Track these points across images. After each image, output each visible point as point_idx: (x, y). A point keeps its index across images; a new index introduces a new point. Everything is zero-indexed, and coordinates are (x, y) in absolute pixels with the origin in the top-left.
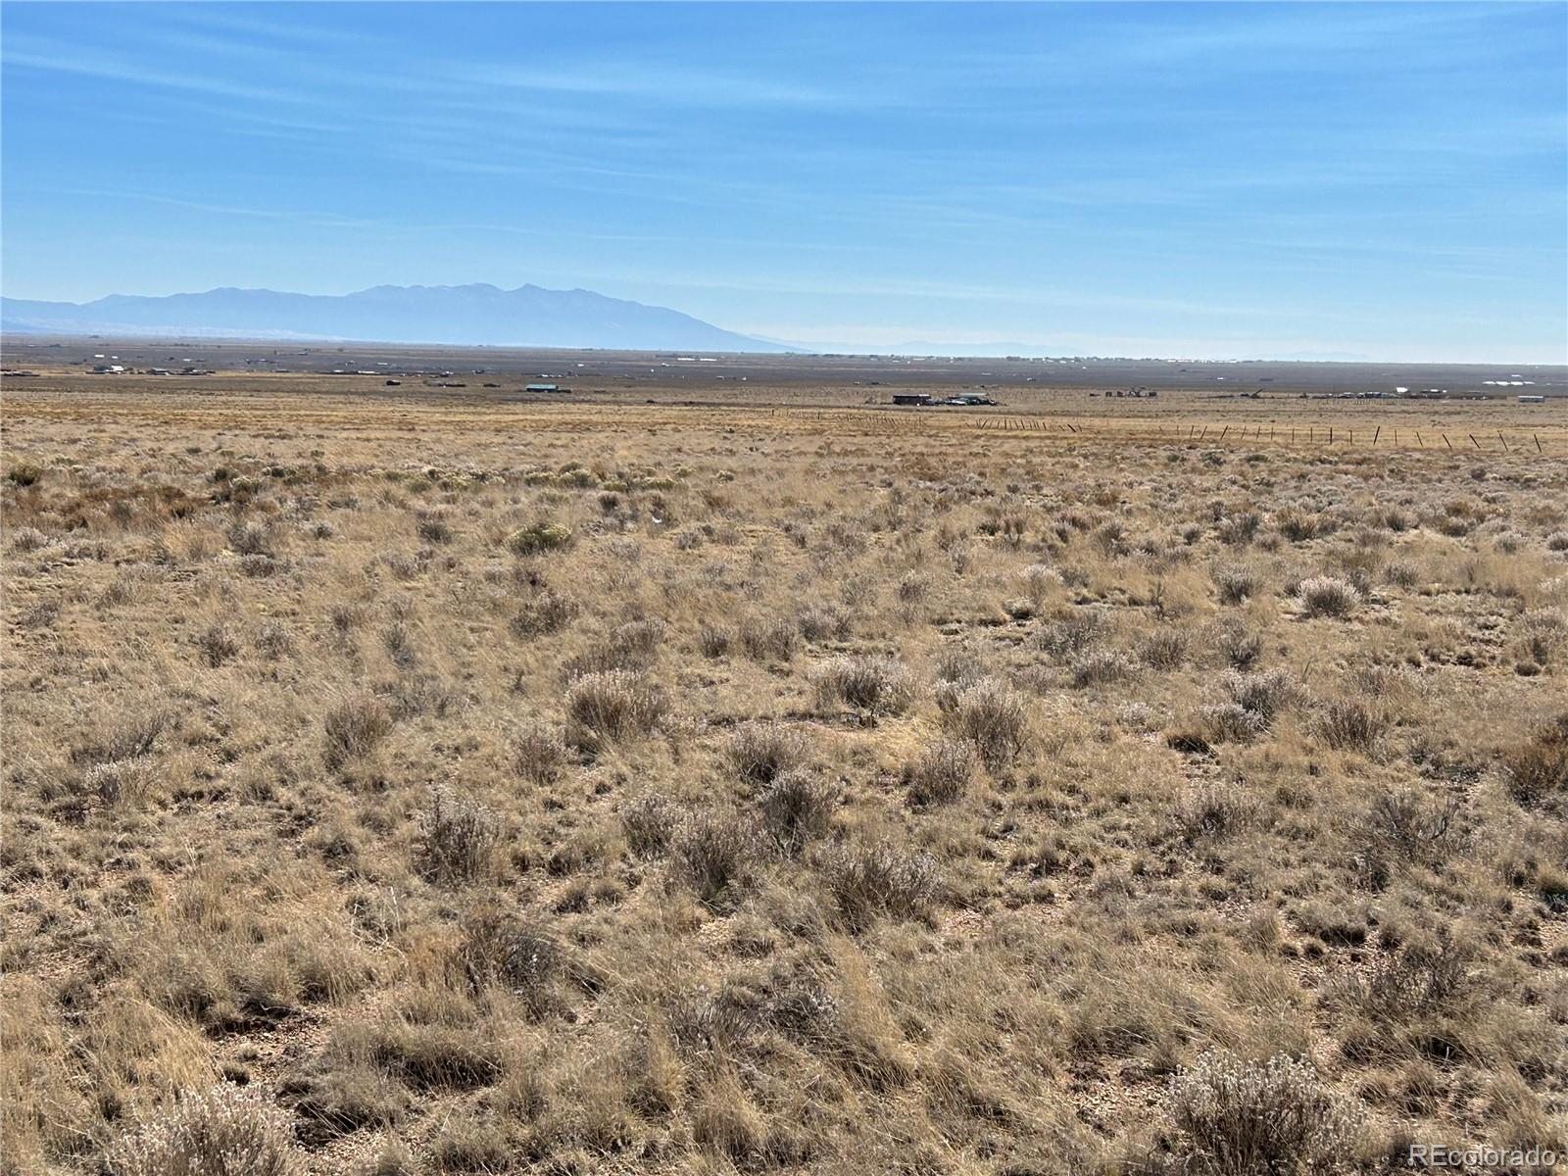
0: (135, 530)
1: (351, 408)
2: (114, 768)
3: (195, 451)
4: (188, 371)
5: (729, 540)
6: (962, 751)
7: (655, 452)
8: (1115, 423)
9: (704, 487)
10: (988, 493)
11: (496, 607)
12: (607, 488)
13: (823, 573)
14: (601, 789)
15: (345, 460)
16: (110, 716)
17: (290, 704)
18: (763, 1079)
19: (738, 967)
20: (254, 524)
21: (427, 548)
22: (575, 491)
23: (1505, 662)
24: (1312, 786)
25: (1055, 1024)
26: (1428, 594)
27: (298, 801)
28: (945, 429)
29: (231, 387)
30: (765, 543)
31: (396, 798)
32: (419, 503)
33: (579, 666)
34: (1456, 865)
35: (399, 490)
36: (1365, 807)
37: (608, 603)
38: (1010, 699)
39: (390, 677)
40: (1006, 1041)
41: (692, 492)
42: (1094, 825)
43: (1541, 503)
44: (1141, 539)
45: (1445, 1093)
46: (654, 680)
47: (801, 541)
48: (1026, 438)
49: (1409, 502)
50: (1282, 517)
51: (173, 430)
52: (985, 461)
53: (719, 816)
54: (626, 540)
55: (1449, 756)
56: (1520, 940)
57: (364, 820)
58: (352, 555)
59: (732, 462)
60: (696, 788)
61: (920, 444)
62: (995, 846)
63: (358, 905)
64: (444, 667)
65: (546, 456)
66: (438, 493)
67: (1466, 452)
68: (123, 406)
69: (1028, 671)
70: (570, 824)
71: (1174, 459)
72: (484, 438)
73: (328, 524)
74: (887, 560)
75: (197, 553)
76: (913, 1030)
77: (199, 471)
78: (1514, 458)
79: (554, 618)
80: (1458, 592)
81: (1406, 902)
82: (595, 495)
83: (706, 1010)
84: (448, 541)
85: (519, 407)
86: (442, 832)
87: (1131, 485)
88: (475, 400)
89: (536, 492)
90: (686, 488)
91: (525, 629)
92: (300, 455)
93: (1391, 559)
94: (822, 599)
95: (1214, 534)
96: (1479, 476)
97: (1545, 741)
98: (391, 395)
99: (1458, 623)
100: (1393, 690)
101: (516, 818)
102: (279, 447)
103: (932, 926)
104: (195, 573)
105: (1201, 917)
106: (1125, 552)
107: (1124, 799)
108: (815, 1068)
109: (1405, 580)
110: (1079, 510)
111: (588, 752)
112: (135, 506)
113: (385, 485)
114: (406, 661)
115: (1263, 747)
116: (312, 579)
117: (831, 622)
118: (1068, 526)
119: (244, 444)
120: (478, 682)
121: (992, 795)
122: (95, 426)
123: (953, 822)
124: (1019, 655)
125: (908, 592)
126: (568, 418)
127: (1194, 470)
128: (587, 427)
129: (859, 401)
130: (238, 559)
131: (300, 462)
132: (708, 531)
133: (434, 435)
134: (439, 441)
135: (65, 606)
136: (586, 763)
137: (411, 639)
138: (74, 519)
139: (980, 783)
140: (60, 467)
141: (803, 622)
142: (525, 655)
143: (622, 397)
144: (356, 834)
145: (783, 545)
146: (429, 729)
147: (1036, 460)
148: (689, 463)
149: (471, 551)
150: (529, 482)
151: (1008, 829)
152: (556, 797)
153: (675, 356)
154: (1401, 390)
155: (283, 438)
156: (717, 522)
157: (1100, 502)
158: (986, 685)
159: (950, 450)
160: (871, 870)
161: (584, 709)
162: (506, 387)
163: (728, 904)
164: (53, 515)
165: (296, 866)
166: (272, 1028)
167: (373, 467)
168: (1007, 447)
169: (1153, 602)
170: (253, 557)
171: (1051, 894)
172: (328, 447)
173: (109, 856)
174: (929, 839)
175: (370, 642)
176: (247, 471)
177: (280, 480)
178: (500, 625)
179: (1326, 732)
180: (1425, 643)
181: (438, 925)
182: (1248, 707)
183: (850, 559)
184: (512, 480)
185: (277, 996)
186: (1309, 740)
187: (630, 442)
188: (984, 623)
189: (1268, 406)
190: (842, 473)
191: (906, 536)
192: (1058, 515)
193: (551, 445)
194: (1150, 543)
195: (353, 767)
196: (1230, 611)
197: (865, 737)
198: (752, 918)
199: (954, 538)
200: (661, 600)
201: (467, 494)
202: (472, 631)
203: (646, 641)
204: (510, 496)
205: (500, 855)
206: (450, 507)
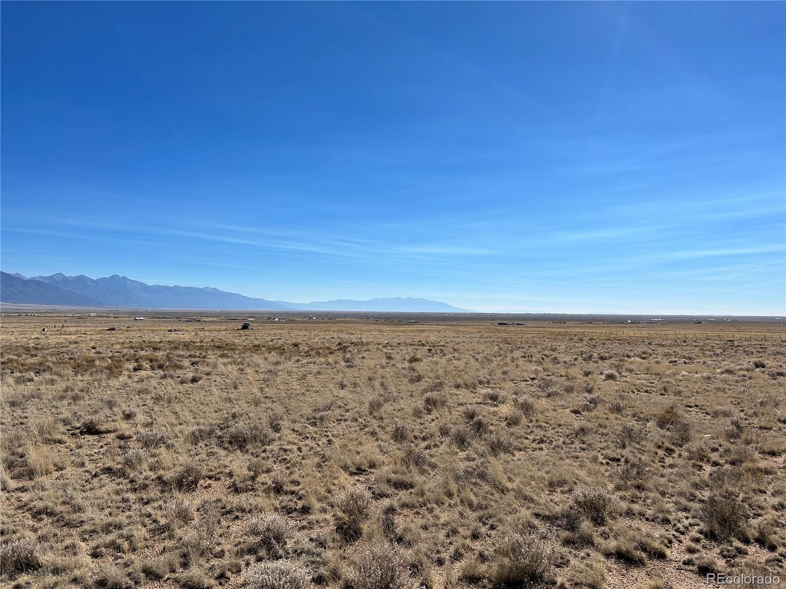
0: (321, 357)
1: (367, 327)
2: (323, 413)
3: (333, 338)
4: (330, 319)
5: (459, 359)
6: (520, 413)
7: (440, 337)
8: (555, 330)
9: (452, 346)
10: (523, 348)
11: (405, 376)
12: (429, 346)
13: (483, 368)
14: (433, 420)
15: (367, 340)
16: (321, 402)
17: (360, 398)
18: (475, 490)
19: (468, 463)
20: (348, 355)
21: (388, 361)
22: (421, 347)
23: (657, 392)
24: (607, 423)
25: (544, 479)
26: (637, 374)
27: (364, 422)
28: (512, 331)
29: (340, 322)
30: (468, 360)
31: (386, 421)
32: (385, 350)
33: (425, 391)
34: (644, 443)
35: (380, 347)
36: (620, 428)
37: (431, 375)
38: (531, 400)
39: (382, 392)
40: (533, 483)
41: (449, 347)
42: (553, 431)
43: (666, 351)
44: (562, 360)
45: (640, 498)
46: (443, 394)
47: (477, 360)
48: (532, 334)
49: (632, 350)
50: (599, 354)
51: (327, 333)
52: (522, 339)
53: (461, 427)
54: (435, 359)
55: (642, 415)
56: (660, 461)
57: (379, 427)
58: (372, 363)
59: (459, 340)
60: (455, 421)
61: (505, 335)
62: (528, 436)
63: (379, 446)
64: (394, 390)
65: (414, 338)
66: (389, 348)
67: (647, 337)
68: (316, 327)
69: (535, 393)
70: (426, 428)
71: (571, 339)
72: (399, 334)
73: (365, 355)
74: (498, 365)
75: (336, 363)
76: (510, 479)
77: (334, 343)
78: (659, 339)
79: (419, 379)
80: (645, 374)
81: (631, 452)
82: (426, 348)
83: (461, 473)
84: (392, 359)
85: (407, 326)
86: (398, 429)
87: (559, 346)
88: (396, 325)
89: (412, 347)
90: (448, 346)
91: (412, 381)
92: (357, 339)
93: (627, 365)
94: (483, 374)
95: (581, 358)
96: (650, 344)
97: (667, 412)
98: (377, 324)
99: (644, 382)
100: (628, 399)
101: (414, 427)
102: (352, 337)
103: (514, 455)
104: (336, 367)
105: (580, 454)
106: (559, 363)
107: (560, 425)
108: (487, 488)
109: (631, 371)
110: (546, 352)
111: (429, 411)
112: (321, 351)
113: (377, 346)
114: (385, 389)
115: (594, 413)
116: (362, 369)
117: (486, 380)
118: (544, 356)
119: (344, 336)
120: (402, 394)
121: (527, 424)
122: (310, 332)
123: (518, 430)
124: (533, 389)
125: (504, 373)
126: (418, 329)
127: (576, 342)
128: (423, 331)
129: (489, 324)
130: (345, 364)
131: (357, 340)
132: (454, 357)
133: (387, 333)
134: (388, 335)
135: (308, 375)
136: (429, 414)
137: (386, 383)
138: (307, 354)
139: (524, 421)
140: (303, 342)
141: (479, 380)
142: (413, 387)
143: (431, 324)
144: (378, 429)
145: (472, 360)
146: (391, 405)
147: (535, 339)
148: (448, 340)
149: (398, 362)
150: (410, 345)
151: (531, 432)
152: (422, 422)
153: (444, 313)
154: (629, 321)
155: (352, 334)
156: (456, 355)
157: (552, 350)
158: (525, 397)
159: (513, 337)
160: (499, 441)
161: (428, 401)
163: (464, 449)
164: (303, 354)
165: (364, 437)
166: (362, 474)
167: (374, 341)
168: (528, 336)
169: (566, 376)
170: (348, 363)
171: (542, 448)
172: (363, 336)
173: (323, 434)
174: (512, 434)
175: (377, 384)
176: (345, 343)
177: (353, 345)
178: (406, 380)
179: (610, 409)
180: (636, 387)
181: (398, 452)
182: (591, 403)
183: (489, 364)
184: (407, 344)
185: (363, 467)
186: (606, 411)
187: (434, 335)
188: (523, 381)
189: (595, 325)
190: (486, 342)
191: (503, 359)
192: (541, 354)
193: (415, 336)
194: (565, 361)
195: (375, 414)
196: (586, 378)
197: (495, 409)
198: (470, 452)
199: (515, 359)
200: (444, 374)
201: (396, 348)
202: (400, 381)
203: (441, 384)
204: (406, 348)
205: (411, 435)
206: (392, 351)
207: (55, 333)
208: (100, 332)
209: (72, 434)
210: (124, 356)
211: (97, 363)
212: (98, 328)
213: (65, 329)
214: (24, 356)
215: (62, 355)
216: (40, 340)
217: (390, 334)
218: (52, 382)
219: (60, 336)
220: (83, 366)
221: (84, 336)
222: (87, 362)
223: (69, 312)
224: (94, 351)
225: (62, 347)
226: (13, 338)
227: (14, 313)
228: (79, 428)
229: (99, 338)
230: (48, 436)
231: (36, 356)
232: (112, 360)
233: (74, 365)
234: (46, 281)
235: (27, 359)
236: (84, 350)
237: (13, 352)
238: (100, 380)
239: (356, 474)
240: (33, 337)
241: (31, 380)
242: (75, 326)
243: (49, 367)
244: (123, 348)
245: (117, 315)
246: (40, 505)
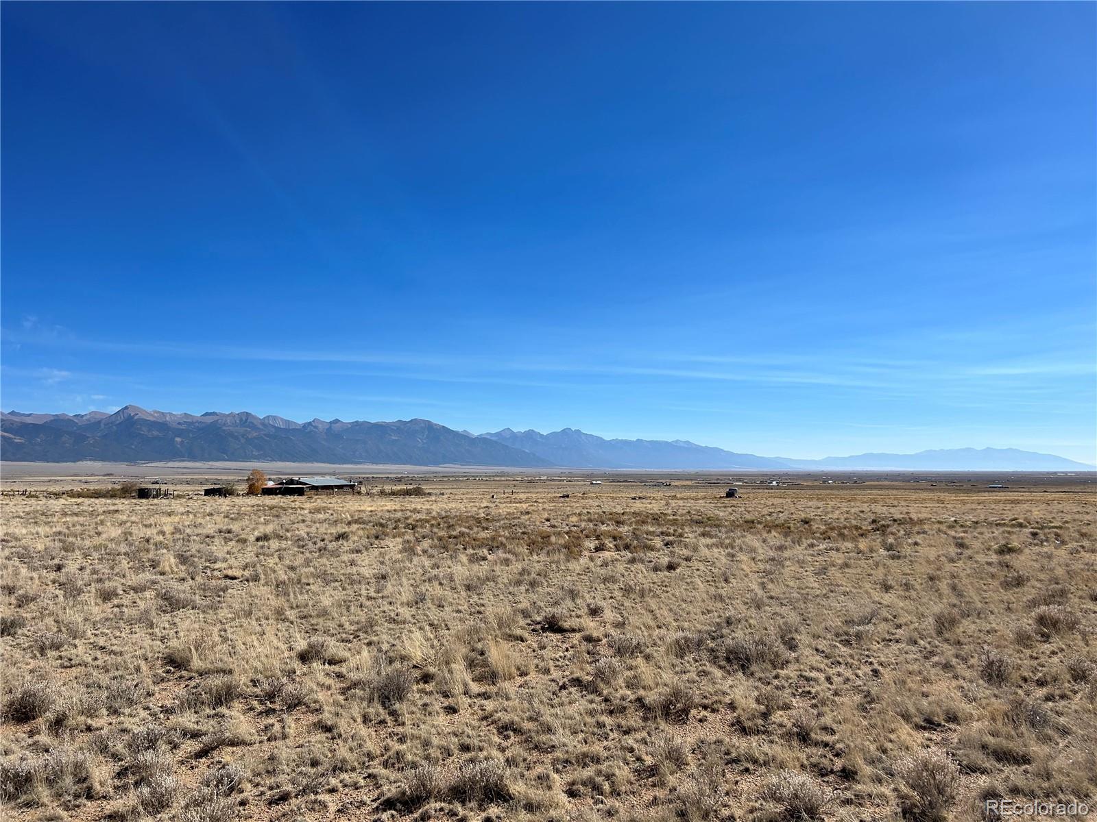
0: (847, 541)
1: (918, 495)
2: (861, 628)
3: (862, 512)
4: (856, 482)
7: (1051, 512)
9: (1077, 528)
11: (993, 576)
12: (1032, 528)
14: (1054, 653)
15: (920, 515)
16: (854, 609)
17: (917, 608)
20: (891, 540)
21: (959, 551)
22: (1018, 529)
27: (927, 646)
29: (871, 488)
31: (967, 649)
32: (952, 533)
33: (1034, 603)
35: (943, 528)
37: (1042, 576)
39: (955, 601)
41: (1072, 530)
46: (1069, 609)
51: (852, 503)
54: (1045, 549)
57: (957, 656)
58: (930, 553)
59: (1088, 517)
63: (961, 688)
64: (976, 598)
65: (1002, 514)
66: (959, 529)
68: (833, 495)
70: (1043, 666)
72: (974, 506)
73: (918, 540)
75: (871, 551)
77: (865, 519)
79: (1019, 582)
82: (1027, 531)
84: (967, 548)
85: (986, 494)
86: (991, 663)
88: (967, 491)
89: (1001, 529)
90: (1069, 528)
91: (1007, 585)
92: (901, 513)
98: (933, 490)
101: (1019, 662)
102: (892, 510)
104: (872, 557)
111: (1046, 638)
112: (846, 532)
113: (937, 526)
114: (960, 595)
116: (916, 561)
119: (879, 509)
120: (992, 605)
122: (825, 502)
126: (1009, 498)
128: (1018, 502)
130: (886, 552)
131: (902, 516)
132: (1082, 547)
133: (952, 505)
134: (955, 507)
135: (829, 568)
136: (1045, 641)
137: (960, 586)
138: (826, 537)
140: (817, 517)
142: (1009, 595)
143: (1032, 490)
144: (954, 661)
146: (974, 623)
148: (1068, 518)
149: (978, 553)
150: (997, 525)
152: (1035, 655)
153: (1056, 473)
155: (893, 506)
156: (1086, 543)
161: (1041, 620)
162: (980, 486)
164: (818, 535)
165: (933, 671)
166: (935, 730)
167: (931, 518)
170: (890, 552)
172: (911, 510)
173: (863, 659)
175: (944, 586)
176: (883, 519)
177: (896, 523)
178: (996, 583)
181: (995, 701)
184: (990, 524)
187: (1039, 508)
193: (1004, 510)
195: (947, 635)
200: (1066, 576)
201: (971, 529)
202: (985, 585)
203: (1063, 593)
204: (990, 530)
205: (1015, 676)
206: (966, 535)
207: (505, 500)
208: (553, 500)
209: (533, 630)
210: (582, 531)
211: (553, 539)
212: (550, 495)
213: (515, 496)
214: (476, 529)
215: (514, 528)
216: (490, 510)
217: (956, 506)
218: (506, 562)
219: (510, 505)
220: (539, 542)
221: (536, 504)
222: (543, 538)
223: (518, 475)
224: (548, 523)
225: (514, 518)
226: (461, 506)
227: (462, 477)
228: (539, 623)
229: (552, 508)
230: (507, 630)
231: (487, 529)
232: (569, 537)
233: (529, 541)
234: (494, 439)
235: (478, 533)
236: (538, 523)
237: (464, 524)
238: (558, 562)
239: (924, 728)
240: (483, 505)
241: (484, 559)
242: (525, 492)
243: (502, 543)
244: (581, 521)
245: (571, 478)
246: (506, 718)
